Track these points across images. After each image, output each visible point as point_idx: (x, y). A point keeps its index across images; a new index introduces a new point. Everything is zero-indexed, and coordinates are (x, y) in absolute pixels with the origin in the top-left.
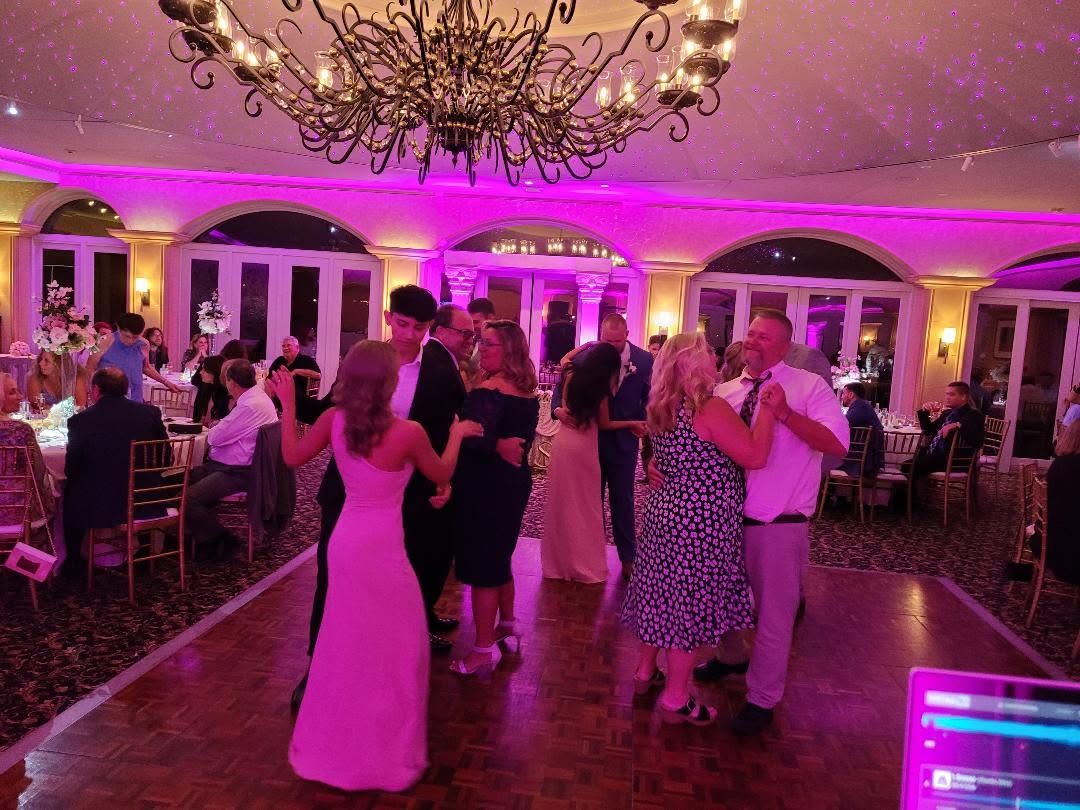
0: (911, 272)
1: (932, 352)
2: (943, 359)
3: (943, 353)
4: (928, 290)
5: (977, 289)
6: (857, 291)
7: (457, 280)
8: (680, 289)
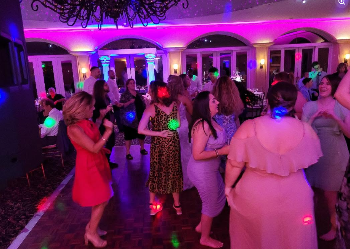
0: (249, 43)
1: (258, 67)
2: (261, 69)
3: (261, 67)
4: (255, 48)
5: (269, 46)
6: (234, 50)
7: (104, 61)
8: (179, 55)
